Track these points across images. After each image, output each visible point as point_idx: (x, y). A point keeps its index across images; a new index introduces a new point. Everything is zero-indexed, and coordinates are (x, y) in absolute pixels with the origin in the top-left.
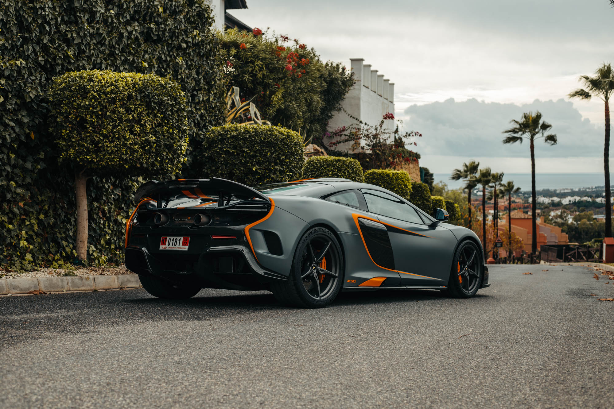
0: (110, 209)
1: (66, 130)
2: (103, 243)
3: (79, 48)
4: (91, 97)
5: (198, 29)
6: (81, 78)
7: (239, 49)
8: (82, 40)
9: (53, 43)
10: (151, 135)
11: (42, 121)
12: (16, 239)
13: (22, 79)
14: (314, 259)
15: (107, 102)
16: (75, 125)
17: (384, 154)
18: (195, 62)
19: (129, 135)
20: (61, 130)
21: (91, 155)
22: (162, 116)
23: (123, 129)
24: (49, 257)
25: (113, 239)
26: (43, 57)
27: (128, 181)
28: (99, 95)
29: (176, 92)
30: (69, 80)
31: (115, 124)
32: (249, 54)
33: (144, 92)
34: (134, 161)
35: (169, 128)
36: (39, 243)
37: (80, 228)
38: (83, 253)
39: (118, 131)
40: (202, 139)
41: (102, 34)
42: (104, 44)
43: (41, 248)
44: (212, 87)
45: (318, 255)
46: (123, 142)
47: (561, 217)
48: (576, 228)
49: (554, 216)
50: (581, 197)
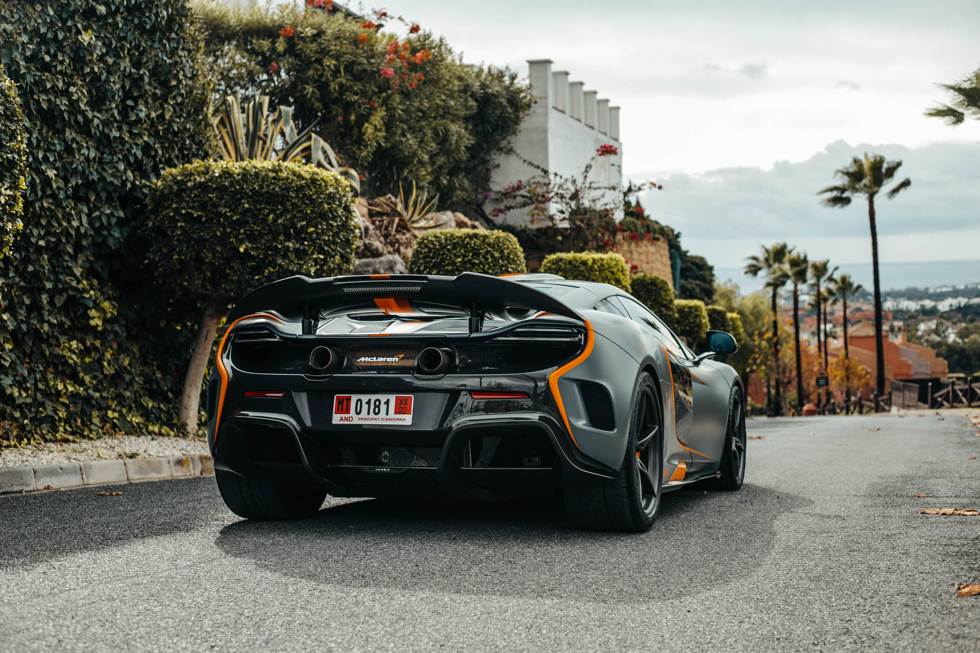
17: (589, 225)
47: (936, 332)
48: (962, 350)
49: (925, 331)
50: (969, 298)
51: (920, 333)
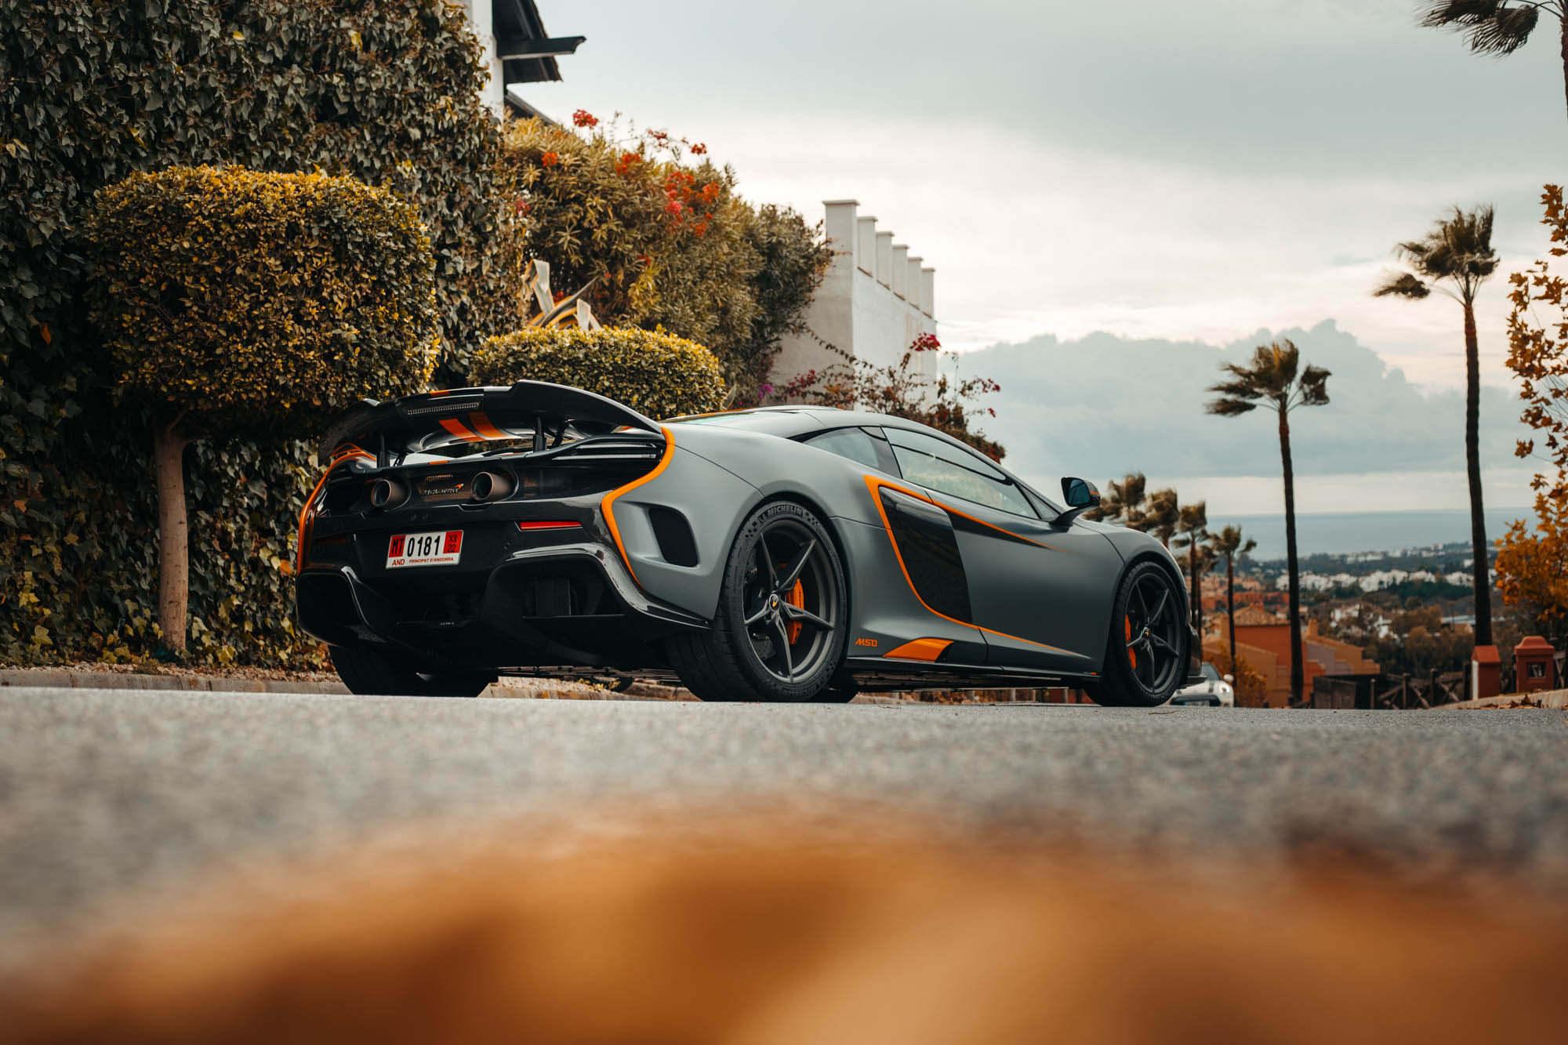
0: (240, 531)
1: (133, 315)
2: (224, 615)
3: (159, 122)
4: (196, 229)
5: (451, 93)
6: (170, 184)
7: (545, 168)
8: (166, 104)
9: (95, 107)
10: (347, 325)
11: (69, 297)
12: (10, 590)
13: (20, 190)
14: (775, 581)
15: (236, 244)
16: (156, 303)
18: (444, 177)
19: (293, 325)
20: (119, 315)
21: (197, 377)
22: (374, 278)
23: (277, 311)
24: (90, 640)
25: (248, 608)
26: (71, 137)
27: (284, 466)
28: (216, 225)
29: (406, 222)
30: (138, 191)
31: (258, 297)
32: (572, 180)
33: (330, 218)
34: (306, 390)
35: (392, 309)
36: (66, 606)
37: (169, 567)
38: (176, 632)
39: (265, 316)
40: (465, 367)
41: (215, 90)
42: (221, 115)
43: (70, 618)
44: (486, 241)
45: (783, 574)
46: (278, 342)
47: (1359, 622)
48: (1399, 650)
49: (1342, 621)
50: (1409, 572)
51: (1333, 625)
